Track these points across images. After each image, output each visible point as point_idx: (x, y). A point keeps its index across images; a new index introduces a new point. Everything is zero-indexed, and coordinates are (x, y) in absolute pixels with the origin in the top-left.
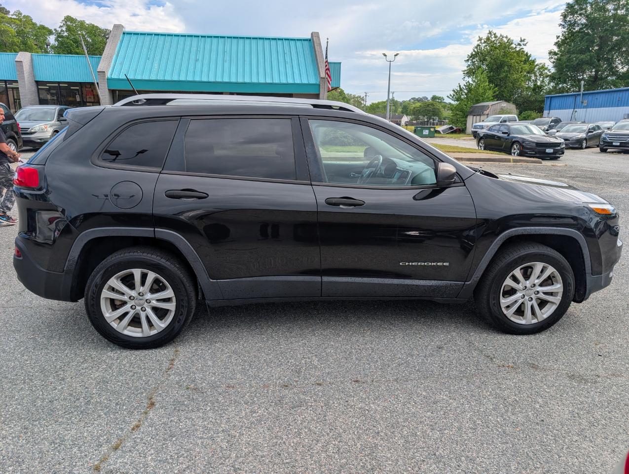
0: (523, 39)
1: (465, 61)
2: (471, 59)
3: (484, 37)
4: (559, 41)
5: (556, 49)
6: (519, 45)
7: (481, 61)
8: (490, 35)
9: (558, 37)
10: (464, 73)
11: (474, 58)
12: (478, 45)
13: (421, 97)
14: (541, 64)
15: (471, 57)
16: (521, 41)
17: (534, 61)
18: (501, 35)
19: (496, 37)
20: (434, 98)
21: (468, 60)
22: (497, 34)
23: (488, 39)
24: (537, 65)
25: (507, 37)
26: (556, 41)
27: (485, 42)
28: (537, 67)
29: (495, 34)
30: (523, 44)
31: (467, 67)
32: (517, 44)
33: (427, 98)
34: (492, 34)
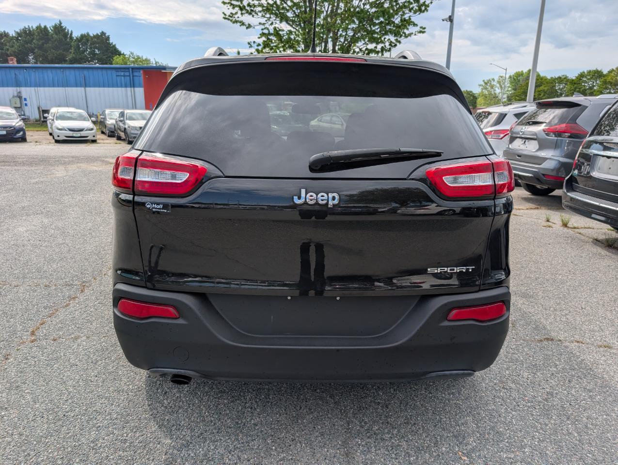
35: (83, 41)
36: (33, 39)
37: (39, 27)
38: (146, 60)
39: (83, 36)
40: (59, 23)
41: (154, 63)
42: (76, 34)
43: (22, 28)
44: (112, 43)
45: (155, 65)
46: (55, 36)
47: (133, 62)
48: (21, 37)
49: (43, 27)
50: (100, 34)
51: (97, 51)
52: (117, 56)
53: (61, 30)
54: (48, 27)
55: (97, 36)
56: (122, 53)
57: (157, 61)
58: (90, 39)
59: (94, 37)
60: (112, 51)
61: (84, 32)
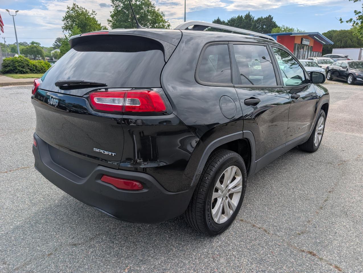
0: (94, 11)
1: (62, 20)
2: (66, 19)
3: (71, 6)
4: (112, 14)
5: (111, 19)
6: (92, 14)
7: (72, 21)
8: (74, 6)
9: (111, 12)
10: (63, 28)
11: (67, 19)
12: (68, 11)
13: (22, 42)
14: (104, 26)
15: (65, 18)
16: (93, 12)
17: (100, 25)
18: (81, 7)
19: (78, 8)
20: (33, 43)
21: (64, 20)
22: (78, 6)
23: (73, 8)
24: (102, 27)
25: (84, 9)
26: (111, 14)
27: (72, 10)
28: (103, 28)
29: (77, 6)
30: (94, 14)
31: (64, 24)
32: (91, 14)
33: (27, 43)
34: (76, 6)
35: (258, 21)
36: (235, 23)
37: (239, 17)
38: (291, 29)
39: (258, 19)
40: (248, 13)
41: (296, 30)
42: (256, 18)
43: (231, 18)
44: (274, 21)
45: (296, 32)
46: (245, 20)
47: (283, 31)
48: (229, 23)
49: (240, 16)
50: (268, 17)
51: (264, 27)
52: (275, 28)
53: (249, 17)
54: (243, 16)
55: (266, 18)
56: (278, 26)
57: (298, 29)
58: (262, 20)
59: (265, 18)
60: (273, 25)
61: (260, 17)
